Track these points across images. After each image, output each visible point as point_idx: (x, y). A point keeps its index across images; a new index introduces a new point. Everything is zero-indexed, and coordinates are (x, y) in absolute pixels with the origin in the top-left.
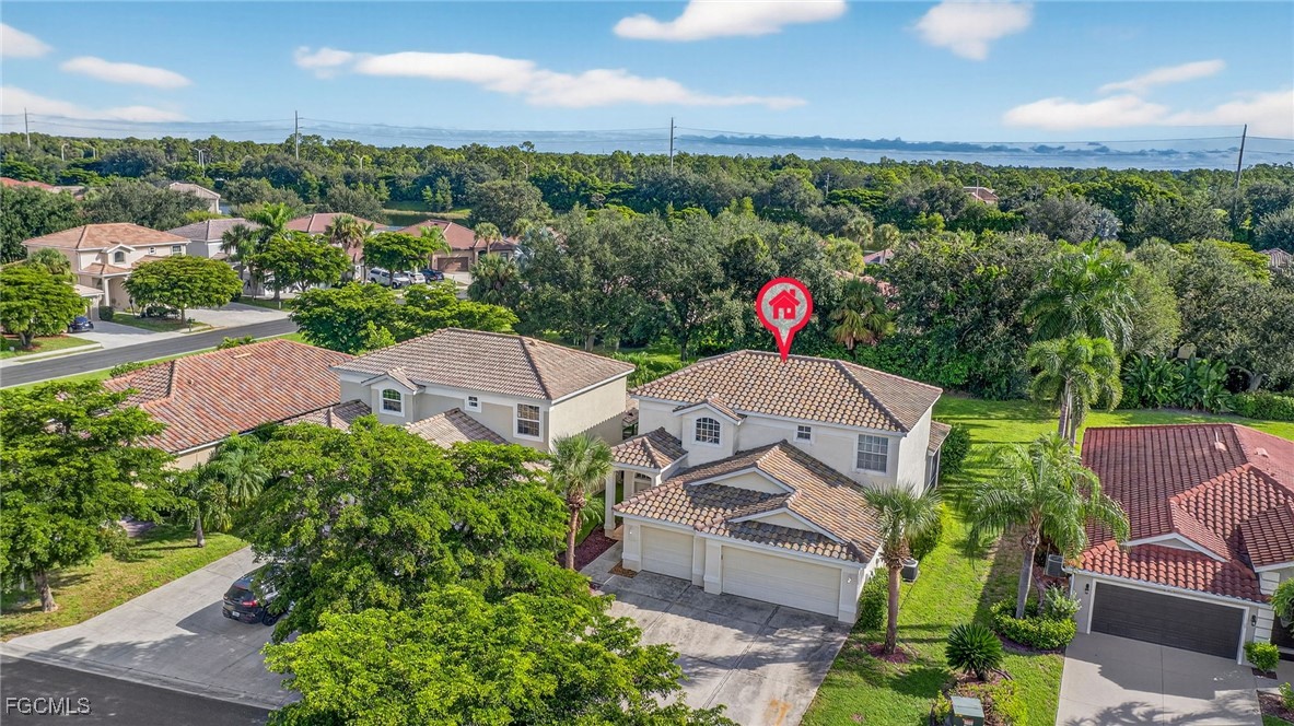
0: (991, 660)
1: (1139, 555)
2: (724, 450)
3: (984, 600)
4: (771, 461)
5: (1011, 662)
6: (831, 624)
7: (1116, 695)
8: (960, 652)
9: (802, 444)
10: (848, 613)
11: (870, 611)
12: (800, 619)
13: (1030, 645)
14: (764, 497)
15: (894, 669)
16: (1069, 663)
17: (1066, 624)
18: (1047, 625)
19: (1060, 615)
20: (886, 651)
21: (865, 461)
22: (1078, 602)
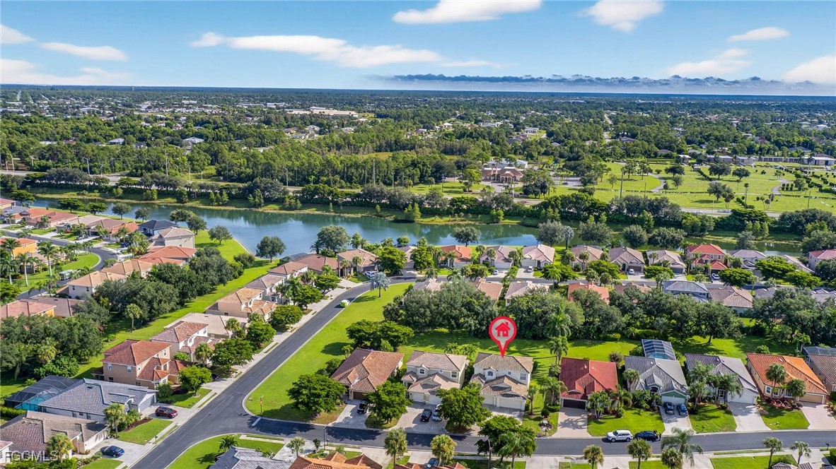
0: (548, 415)
1: (570, 393)
2: (494, 377)
3: (545, 403)
4: (506, 381)
5: (551, 414)
6: (520, 410)
7: (567, 417)
8: (543, 414)
9: (509, 375)
10: (523, 408)
11: (527, 408)
12: (516, 410)
13: (553, 411)
14: (506, 388)
15: (534, 417)
16: (559, 413)
17: (559, 407)
18: (556, 407)
19: (558, 405)
20: (531, 414)
21: (521, 378)
22: (561, 403)
